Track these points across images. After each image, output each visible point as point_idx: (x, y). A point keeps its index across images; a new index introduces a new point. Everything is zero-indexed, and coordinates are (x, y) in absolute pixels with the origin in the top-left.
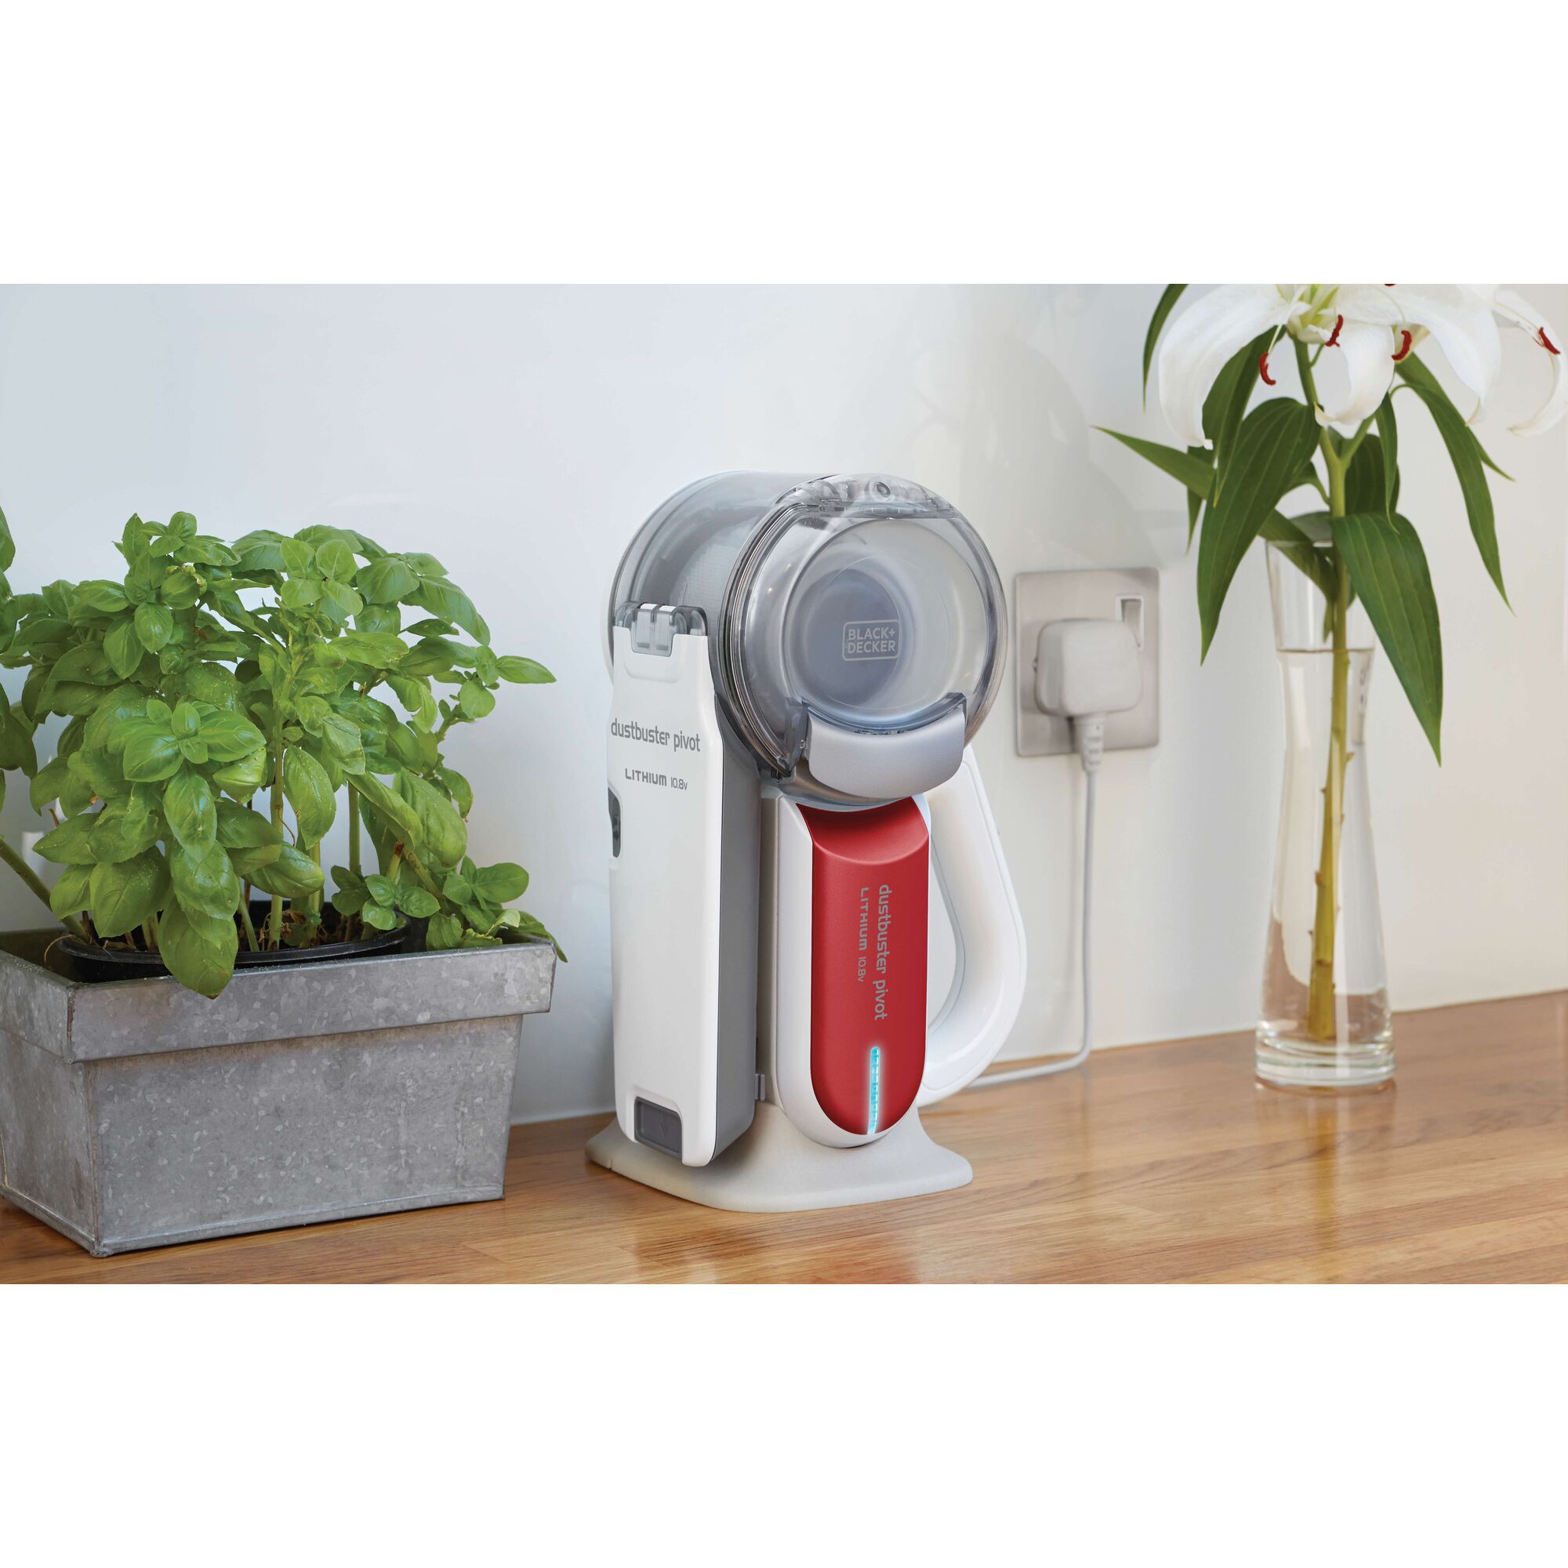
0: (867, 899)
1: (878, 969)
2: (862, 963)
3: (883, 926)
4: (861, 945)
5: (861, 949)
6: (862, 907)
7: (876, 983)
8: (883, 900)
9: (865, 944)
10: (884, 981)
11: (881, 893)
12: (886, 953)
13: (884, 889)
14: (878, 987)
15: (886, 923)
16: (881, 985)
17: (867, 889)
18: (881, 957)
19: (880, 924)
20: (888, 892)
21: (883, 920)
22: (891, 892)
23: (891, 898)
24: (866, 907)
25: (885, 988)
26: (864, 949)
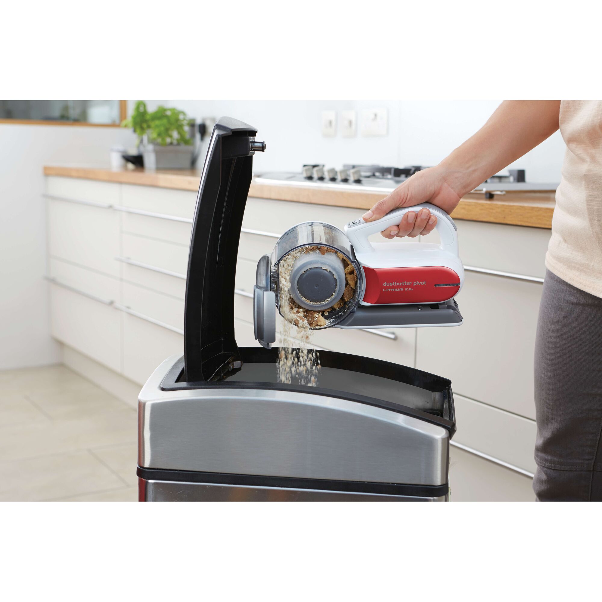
0: (387, 289)
1: (410, 285)
2: (407, 289)
3: (397, 284)
4: (401, 290)
5: (403, 290)
6: (389, 290)
7: (414, 285)
8: (388, 284)
9: (401, 289)
10: (414, 283)
11: (386, 285)
12: (405, 283)
13: (385, 284)
14: (416, 284)
15: (396, 283)
16: (415, 284)
17: (384, 289)
18: (406, 284)
19: (396, 285)
20: (386, 283)
21: (395, 284)
22: (386, 282)
23: (388, 282)
24: (389, 289)
25: (416, 282)
26: (403, 289)
